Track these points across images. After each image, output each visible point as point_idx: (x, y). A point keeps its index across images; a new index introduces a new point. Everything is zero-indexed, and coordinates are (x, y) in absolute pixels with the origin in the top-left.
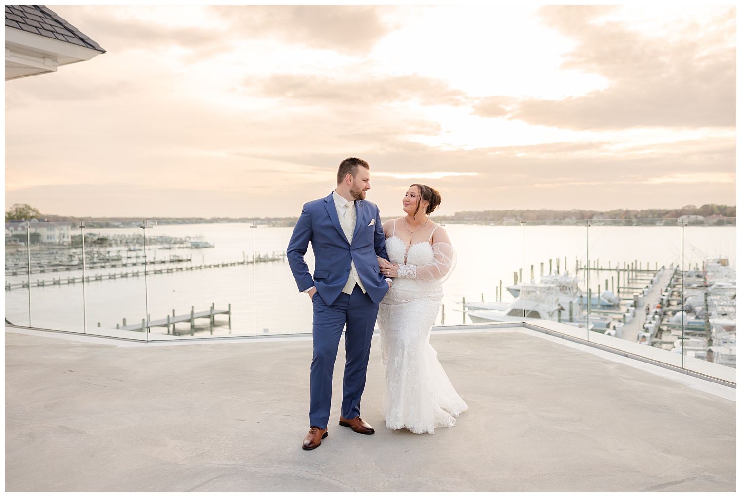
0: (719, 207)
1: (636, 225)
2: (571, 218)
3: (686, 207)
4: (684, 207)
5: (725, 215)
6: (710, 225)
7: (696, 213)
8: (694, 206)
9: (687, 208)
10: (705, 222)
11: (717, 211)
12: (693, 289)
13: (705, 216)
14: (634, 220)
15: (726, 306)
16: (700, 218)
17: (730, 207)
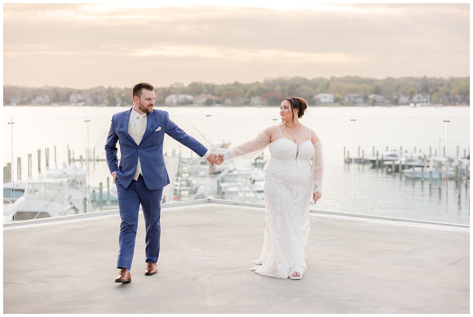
0: (207, 86)
1: (121, 106)
2: (43, 97)
3: (175, 84)
4: (171, 85)
5: (213, 94)
6: (199, 106)
7: (185, 91)
8: (182, 84)
9: (175, 86)
10: (194, 101)
11: (205, 90)
12: (203, 177)
13: (193, 96)
14: (118, 99)
15: (247, 192)
16: (189, 97)
17: (217, 86)
